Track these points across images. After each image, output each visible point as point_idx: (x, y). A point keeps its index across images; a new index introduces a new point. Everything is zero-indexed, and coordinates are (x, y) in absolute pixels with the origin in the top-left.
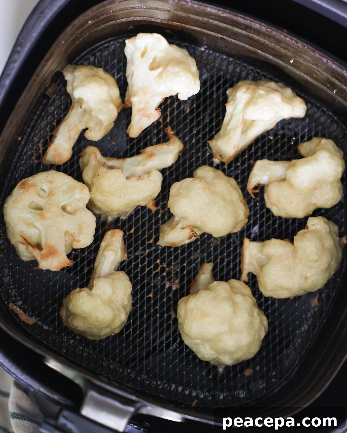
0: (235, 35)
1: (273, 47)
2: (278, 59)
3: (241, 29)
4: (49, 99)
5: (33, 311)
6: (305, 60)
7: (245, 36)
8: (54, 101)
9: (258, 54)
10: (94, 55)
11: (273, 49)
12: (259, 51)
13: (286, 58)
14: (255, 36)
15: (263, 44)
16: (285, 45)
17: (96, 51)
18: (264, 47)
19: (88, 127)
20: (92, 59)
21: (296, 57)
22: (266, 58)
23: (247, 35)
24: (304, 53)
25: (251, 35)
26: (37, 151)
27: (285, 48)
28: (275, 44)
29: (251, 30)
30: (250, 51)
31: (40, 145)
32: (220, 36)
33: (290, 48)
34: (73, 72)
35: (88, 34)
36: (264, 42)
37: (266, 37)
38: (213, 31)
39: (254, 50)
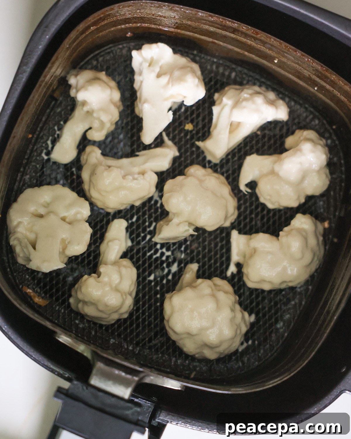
0: (224, 38)
1: (259, 48)
2: (264, 60)
3: (230, 32)
4: (56, 100)
5: (46, 293)
6: (288, 59)
7: (233, 39)
8: (61, 103)
9: (245, 56)
10: (97, 60)
11: (259, 50)
12: (246, 53)
13: (270, 59)
14: (243, 39)
15: (250, 46)
16: (269, 46)
17: (98, 56)
18: (251, 49)
19: (91, 126)
20: (95, 63)
21: (280, 58)
22: (253, 59)
23: (235, 38)
24: (287, 53)
25: (239, 38)
26: (47, 148)
27: (270, 49)
28: (261, 45)
29: (239, 33)
30: (238, 53)
31: (49, 142)
32: (211, 40)
33: (274, 49)
34: (76, 76)
35: (91, 40)
36: (251, 44)
37: (252, 38)
38: (205, 36)
39: (242, 52)
